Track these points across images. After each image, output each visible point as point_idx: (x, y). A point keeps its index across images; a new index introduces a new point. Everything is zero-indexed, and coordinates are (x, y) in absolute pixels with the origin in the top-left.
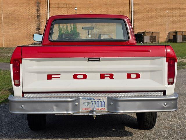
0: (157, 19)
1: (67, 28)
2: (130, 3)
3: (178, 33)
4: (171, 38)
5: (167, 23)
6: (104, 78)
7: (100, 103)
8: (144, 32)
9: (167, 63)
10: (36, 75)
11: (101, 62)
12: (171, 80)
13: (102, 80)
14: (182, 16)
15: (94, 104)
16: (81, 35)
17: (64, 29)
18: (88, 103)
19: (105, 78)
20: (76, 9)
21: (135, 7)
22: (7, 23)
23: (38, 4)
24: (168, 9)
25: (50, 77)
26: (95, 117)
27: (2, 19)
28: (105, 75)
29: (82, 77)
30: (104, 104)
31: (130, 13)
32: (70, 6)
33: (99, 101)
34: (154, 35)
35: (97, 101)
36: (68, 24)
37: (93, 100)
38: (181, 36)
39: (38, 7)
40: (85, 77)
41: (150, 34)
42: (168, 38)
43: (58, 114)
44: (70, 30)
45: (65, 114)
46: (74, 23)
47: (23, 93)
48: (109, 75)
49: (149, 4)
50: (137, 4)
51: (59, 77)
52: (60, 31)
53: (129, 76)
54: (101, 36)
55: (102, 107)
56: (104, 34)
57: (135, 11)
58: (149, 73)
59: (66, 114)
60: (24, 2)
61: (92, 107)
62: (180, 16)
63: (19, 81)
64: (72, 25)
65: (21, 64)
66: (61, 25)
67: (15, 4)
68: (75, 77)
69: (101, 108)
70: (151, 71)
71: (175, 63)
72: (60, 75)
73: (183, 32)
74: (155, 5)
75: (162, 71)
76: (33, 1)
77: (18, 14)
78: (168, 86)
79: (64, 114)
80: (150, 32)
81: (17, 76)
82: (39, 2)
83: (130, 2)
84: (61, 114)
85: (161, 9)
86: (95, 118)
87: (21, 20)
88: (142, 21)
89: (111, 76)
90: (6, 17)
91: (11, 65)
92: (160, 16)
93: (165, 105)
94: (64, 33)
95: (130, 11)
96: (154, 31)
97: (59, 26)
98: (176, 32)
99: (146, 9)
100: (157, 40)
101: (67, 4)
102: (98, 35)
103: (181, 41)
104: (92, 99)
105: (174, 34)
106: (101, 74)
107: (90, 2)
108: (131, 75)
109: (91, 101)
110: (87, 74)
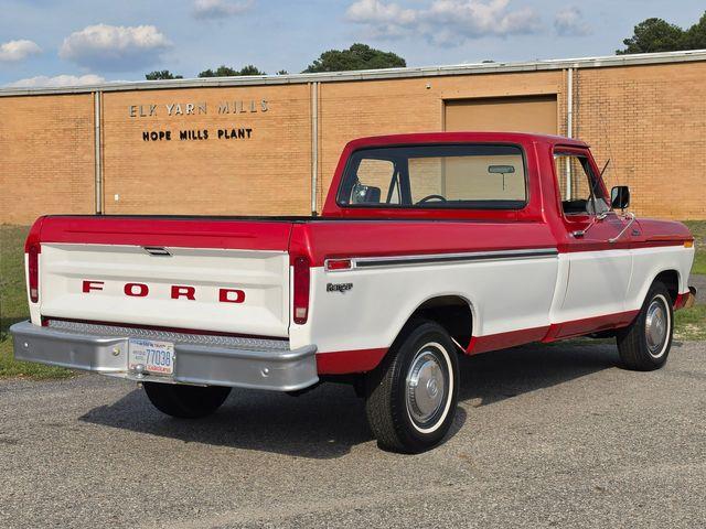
6: (178, 298)
7: (162, 356)
9: (292, 268)
10: (66, 279)
11: (174, 258)
12: (301, 311)
13: (175, 301)
18: (141, 353)
25: (87, 287)
28: (181, 291)
29: (139, 290)
30: (169, 358)
35: (156, 349)
37: (150, 348)
40: (144, 291)
47: (43, 318)
48: (186, 291)
51: (102, 289)
53: (223, 296)
55: (165, 366)
58: (262, 291)
61: (148, 362)
63: (36, 290)
65: (39, 255)
68: (128, 290)
69: (163, 367)
70: (264, 287)
72: (103, 283)
75: (281, 287)
78: (294, 326)
89: (191, 294)
91: (27, 255)
93: (265, 373)
104: (147, 344)
106: (172, 287)
108: (229, 293)
109: (146, 348)
110: (149, 285)
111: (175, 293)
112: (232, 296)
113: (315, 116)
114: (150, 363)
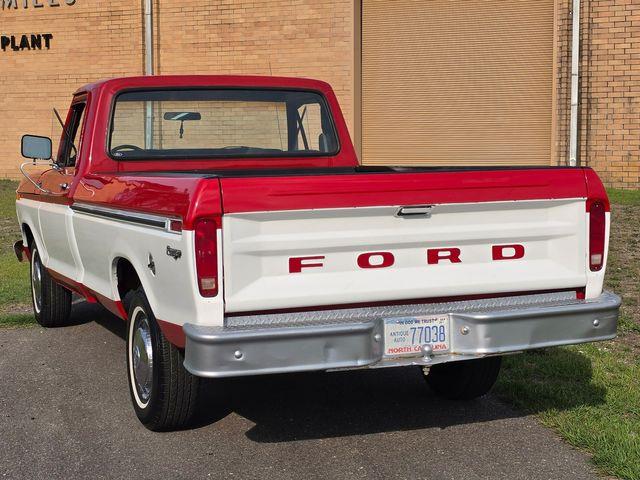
6: (437, 263)
7: (433, 332)
9: (588, 214)
12: (597, 258)
13: (433, 267)
15: (417, 337)
18: (401, 333)
19: (439, 261)
25: (295, 266)
26: (428, 369)
28: (440, 254)
29: (380, 260)
30: (444, 333)
33: (431, 325)
35: (425, 325)
37: (416, 325)
40: (389, 260)
43: (339, 368)
47: (227, 315)
48: (448, 253)
51: (321, 265)
53: (497, 253)
55: (439, 343)
59: (355, 367)
61: (413, 343)
63: (214, 280)
65: (219, 231)
68: (363, 261)
69: (435, 344)
71: (606, 213)
72: (323, 257)
79: (352, 369)
81: (207, 265)
84: (343, 369)
86: (426, 374)
89: (455, 256)
91: (191, 234)
104: (411, 322)
106: (429, 251)
108: (504, 250)
109: (409, 326)
110: (394, 252)
111: (433, 258)
112: (508, 252)
113: (148, 10)
114: (417, 343)
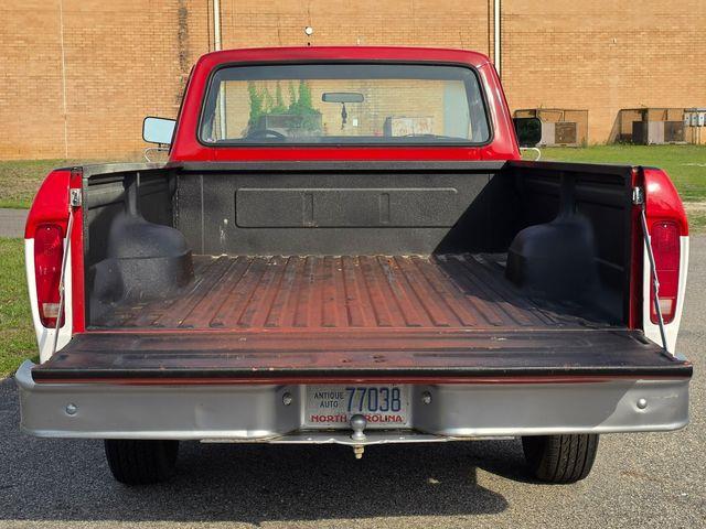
0: (580, 66)
1: (279, 94)
2: (491, 12)
3: (650, 112)
4: (628, 129)
5: (614, 80)
7: (382, 397)
8: (535, 111)
12: (664, 305)
14: (664, 57)
15: (356, 400)
16: (324, 119)
17: (269, 97)
18: (333, 395)
20: (309, 31)
21: (506, 24)
22: (77, 77)
23: (183, 14)
24: (617, 34)
26: (362, 451)
27: (61, 65)
30: (398, 400)
31: (490, 46)
32: (290, 21)
33: (378, 386)
34: (569, 119)
36: (282, 82)
38: (662, 125)
39: (183, 24)
41: (556, 118)
42: (616, 129)
43: (214, 438)
44: (287, 104)
45: (239, 438)
46: (302, 78)
49: (553, 16)
50: (513, 16)
52: (255, 104)
54: (393, 121)
55: (390, 413)
56: (404, 117)
57: (506, 38)
59: (244, 439)
60: (135, 7)
61: (349, 410)
62: (657, 58)
64: (296, 83)
66: (259, 85)
67: (106, 13)
69: (384, 414)
71: (681, 238)
73: (666, 111)
74: (573, 19)
76: (167, 5)
77: (113, 49)
78: (651, 328)
79: (238, 441)
80: (555, 110)
82: (184, 8)
83: (491, 10)
84: (226, 441)
85: (593, 34)
87: (124, 69)
88: (531, 72)
90: (74, 59)
91: (30, 244)
92: (592, 57)
93: (640, 407)
94: (269, 111)
95: (491, 40)
96: (570, 108)
97: (251, 89)
98: (644, 112)
99: (542, 32)
100: (579, 138)
101: (279, 16)
102: (382, 120)
103: (661, 140)
105: (638, 118)
107: (356, 7)
109: (343, 387)
